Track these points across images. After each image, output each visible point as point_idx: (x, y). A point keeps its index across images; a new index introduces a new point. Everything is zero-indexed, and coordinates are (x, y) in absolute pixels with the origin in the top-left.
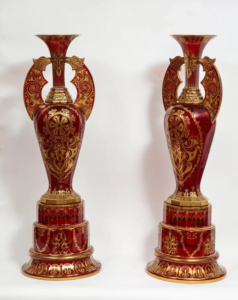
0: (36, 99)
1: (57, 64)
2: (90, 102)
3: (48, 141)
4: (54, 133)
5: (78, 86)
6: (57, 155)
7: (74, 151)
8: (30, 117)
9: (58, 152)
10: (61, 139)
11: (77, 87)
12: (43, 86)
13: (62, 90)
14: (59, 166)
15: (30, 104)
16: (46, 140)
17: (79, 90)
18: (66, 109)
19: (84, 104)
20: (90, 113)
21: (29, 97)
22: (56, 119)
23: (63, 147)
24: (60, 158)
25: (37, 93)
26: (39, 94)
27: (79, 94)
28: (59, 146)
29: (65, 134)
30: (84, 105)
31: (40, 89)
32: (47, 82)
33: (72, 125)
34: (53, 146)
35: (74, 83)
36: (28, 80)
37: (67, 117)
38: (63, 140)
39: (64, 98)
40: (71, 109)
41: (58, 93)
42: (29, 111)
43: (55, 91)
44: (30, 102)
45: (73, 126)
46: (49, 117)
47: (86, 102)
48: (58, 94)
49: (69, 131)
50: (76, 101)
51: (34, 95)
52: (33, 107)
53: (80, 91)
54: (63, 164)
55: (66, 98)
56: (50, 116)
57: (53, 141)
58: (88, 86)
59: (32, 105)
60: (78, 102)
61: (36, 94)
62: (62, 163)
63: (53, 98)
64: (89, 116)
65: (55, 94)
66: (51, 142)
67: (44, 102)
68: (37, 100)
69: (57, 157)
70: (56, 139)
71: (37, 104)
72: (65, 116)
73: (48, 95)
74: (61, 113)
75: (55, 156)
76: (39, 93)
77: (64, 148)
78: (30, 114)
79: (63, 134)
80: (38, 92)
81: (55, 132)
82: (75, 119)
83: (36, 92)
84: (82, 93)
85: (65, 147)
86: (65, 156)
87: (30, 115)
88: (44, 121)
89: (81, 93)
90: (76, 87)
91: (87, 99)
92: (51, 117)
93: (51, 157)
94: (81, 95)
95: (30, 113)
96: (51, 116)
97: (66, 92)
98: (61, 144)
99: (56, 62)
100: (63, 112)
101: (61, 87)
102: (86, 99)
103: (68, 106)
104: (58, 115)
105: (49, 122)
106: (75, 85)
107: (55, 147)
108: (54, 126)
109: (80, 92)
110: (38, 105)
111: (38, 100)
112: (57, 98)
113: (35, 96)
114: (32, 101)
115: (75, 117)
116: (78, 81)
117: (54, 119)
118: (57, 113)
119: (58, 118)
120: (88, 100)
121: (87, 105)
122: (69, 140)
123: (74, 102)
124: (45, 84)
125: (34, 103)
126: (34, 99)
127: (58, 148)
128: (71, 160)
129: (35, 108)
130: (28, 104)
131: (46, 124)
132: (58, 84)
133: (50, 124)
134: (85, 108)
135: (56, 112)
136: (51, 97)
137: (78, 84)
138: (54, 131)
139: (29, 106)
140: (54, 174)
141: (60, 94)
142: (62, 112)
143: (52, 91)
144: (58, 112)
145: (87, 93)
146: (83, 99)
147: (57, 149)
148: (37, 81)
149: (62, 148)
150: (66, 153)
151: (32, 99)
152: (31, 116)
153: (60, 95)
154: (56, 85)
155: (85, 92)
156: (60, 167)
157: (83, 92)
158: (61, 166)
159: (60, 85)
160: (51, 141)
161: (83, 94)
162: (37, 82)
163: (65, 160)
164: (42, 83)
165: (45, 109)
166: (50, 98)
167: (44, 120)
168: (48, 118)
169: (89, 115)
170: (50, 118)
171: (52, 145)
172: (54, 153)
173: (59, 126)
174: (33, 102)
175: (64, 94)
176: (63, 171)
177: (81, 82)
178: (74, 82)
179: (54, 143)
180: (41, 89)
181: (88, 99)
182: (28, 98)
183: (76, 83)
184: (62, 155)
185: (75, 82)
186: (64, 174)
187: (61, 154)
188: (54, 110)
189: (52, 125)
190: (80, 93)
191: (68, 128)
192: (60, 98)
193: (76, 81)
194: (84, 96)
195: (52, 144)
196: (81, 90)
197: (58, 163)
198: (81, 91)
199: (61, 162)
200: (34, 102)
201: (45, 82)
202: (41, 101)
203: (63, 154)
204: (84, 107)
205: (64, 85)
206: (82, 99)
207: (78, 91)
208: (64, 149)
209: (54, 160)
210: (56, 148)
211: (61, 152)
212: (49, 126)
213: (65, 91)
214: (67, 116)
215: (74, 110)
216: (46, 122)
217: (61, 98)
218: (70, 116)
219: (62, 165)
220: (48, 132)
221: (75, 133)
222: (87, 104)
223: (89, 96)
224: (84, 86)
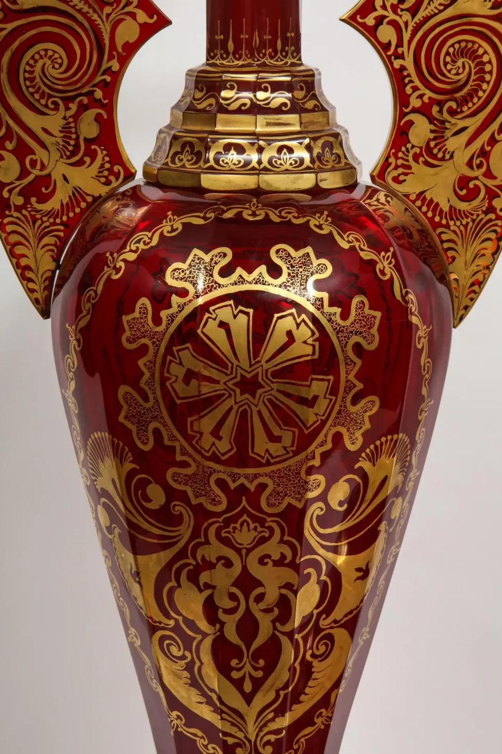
0: (74, 153)
2: (490, 183)
3: (157, 496)
4: (207, 441)
5: (402, 56)
6: (229, 604)
7: (359, 570)
8: (30, 291)
9: (236, 584)
10: (262, 487)
11: (397, 64)
12: (131, 49)
13: (276, 87)
14: (238, 684)
15: (25, 193)
16: (143, 484)
17: (408, 90)
18: (309, 250)
19: (444, 197)
20: (489, 268)
21: (19, 138)
22: (222, 332)
23: (274, 548)
24: (248, 627)
25: (83, 108)
26: (98, 118)
27: (411, 123)
28: (244, 537)
29: (296, 453)
30: (446, 209)
31: (108, 79)
32: (163, 22)
33: (351, 377)
34: (195, 534)
35: (370, 33)
37: (318, 314)
38: (276, 493)
39: (290, 150)
40: (345, 246)
41: (247, 112)
42: (19, 250)
43: (224, 94)
44: (31, 178)
45: (360, 386)
46: (164, 314)
47: (463, 181)
48: (245, 123)
49: (324, 423)
50: (380, 175)
51: (55, 122)
52: (49, 214)
53: (421, 97)
54: (269, 669)
55: (306, 156)
56: (175, 299)
57: (194, 502)
58: (485, 59)
59: (39, 201)
60: (396, 180)
61: (76, 117)
62: (262, 662)
63: (208, 149)
64: (477, 293)
65: (220, 116)
66: (179, 508)
67: (139, 178)
68: (80, 163)
69: (221, 616)
70: (221, 484)
71: (78, 195)
72: (300, 309)
73: (170, 127)
74: (268, 278)
75: (210, 610)
76: (97, 103)
77: (283, 557)
78: (27, 268)
79: (275, 448)
80: (90, 94)
81: (216, 433)
82: (374, 331)
83: (72, 99)
84: (435, 109)
85: (288, 543)
86: (285, 608)
87: (30, 280)
88: (128, 340)
89: (424, 110)
90: (388, 62)
91: (470, 164)
92: (188, 310)
93: (179, 613)
94: (421, 130)
95: (23, 262)
96: (182, 301)
97: (310, 105)
98: (262, 522)
100: (285, 271)
101: (268, 61)
102: (461, 157)
103: (321, 224)
104: (242, 299)
105: (169, 351)
106: (382, 48)
107: (207, 542)
108: (207, 389)
109: (415, 102)
110: (89, 205)
111: (93, 160)
112: (240, 149)
113: (65, 130)
114: (43, 167)
115: (378, 314)
116: (407, 16)
117: (211, 330)
118: (234, 277)
119: (241, 323)
120: (480, 166)
121: (463, 206)
122: (323, 497)
123: (364, 179)
124: (147, 32)
125: (60, 183)
126: (55, 155)
127: (238, 551)
128: (330, 637)
129: (69, 227)
130: (10, 191)
131: (141, 363)
132: (249, 41)
133: (177, 371)
134: (447, 226)
135: (226, 272)
136: (191, 145)
137: (406, 36)
138: (207, 424)
139: (18, 209)
140: (200, 734)
141: (261, 124)
142: (275, 271)
143: (199, 95)
144: (239, 271)
145: (474, 114)
146: (434, 157)
147: (229, 564)
148: (79, 11)
149: (269, 556)
150: (295, 593)
151: (40, 154)
152: (31, 285)
153: (259, 129)
154: (231, 46)
155: (453, 105)
156: (248, 687)
157: (441, 104)
158: (258, 684)
159: (263, 45)
160: (183, 497)
161: (443, 122)
162: (80, 17)
163: (285, 641)
164: (120, 29)
165: (141, 246)
166: (183, 146)
167: (128, 333)
168: (157, 321)
169: (480, 284)
170: (172, 318)
171: (185, 531)
172: (201, 591)
173: (249, 385)
174: (49, 175)
175: (293, 118)
176: (273, 720)
177: (427, 19)
178: (370, 21)
179: (201, 514)
180: (117, 77)
181: (476, 161)
182: (10, 146)
183: (386, 33)
184: (262, 605)
185: (380, 20)
186: (273, 738)
187: (260, 598)
188: (207, 258)
189: (190, 375)
190: (414, 111)
191: (322, 405)
192: (260, 150)
193: (392, 16)
194: (448, 134)
195: (189, 521)
196: (423, 90)
197: (234, 663)
198: (429, 94)
199: (255, 657)
200: (57, 176)
201: (142, 17)
202: (110, 170)
203: (272, 595)
204: (439, 225)
205: (298, 50)
206: (427, 163)
207: (401, 99)
208: (279, 563)
209: (205, 635)
210: (213, 550)
211: (260, 584)
212: (163, 380)
213: (299, 94)
214: (311, 309)
215: (367, 255)
216: (144, 349)
217: (265, 157)
218: (338, 310)
219: (260, 674)
220: (157, 432)
221: (369, 437)
222: (462, 199)
223: (485, 136)
224: (448, 59)
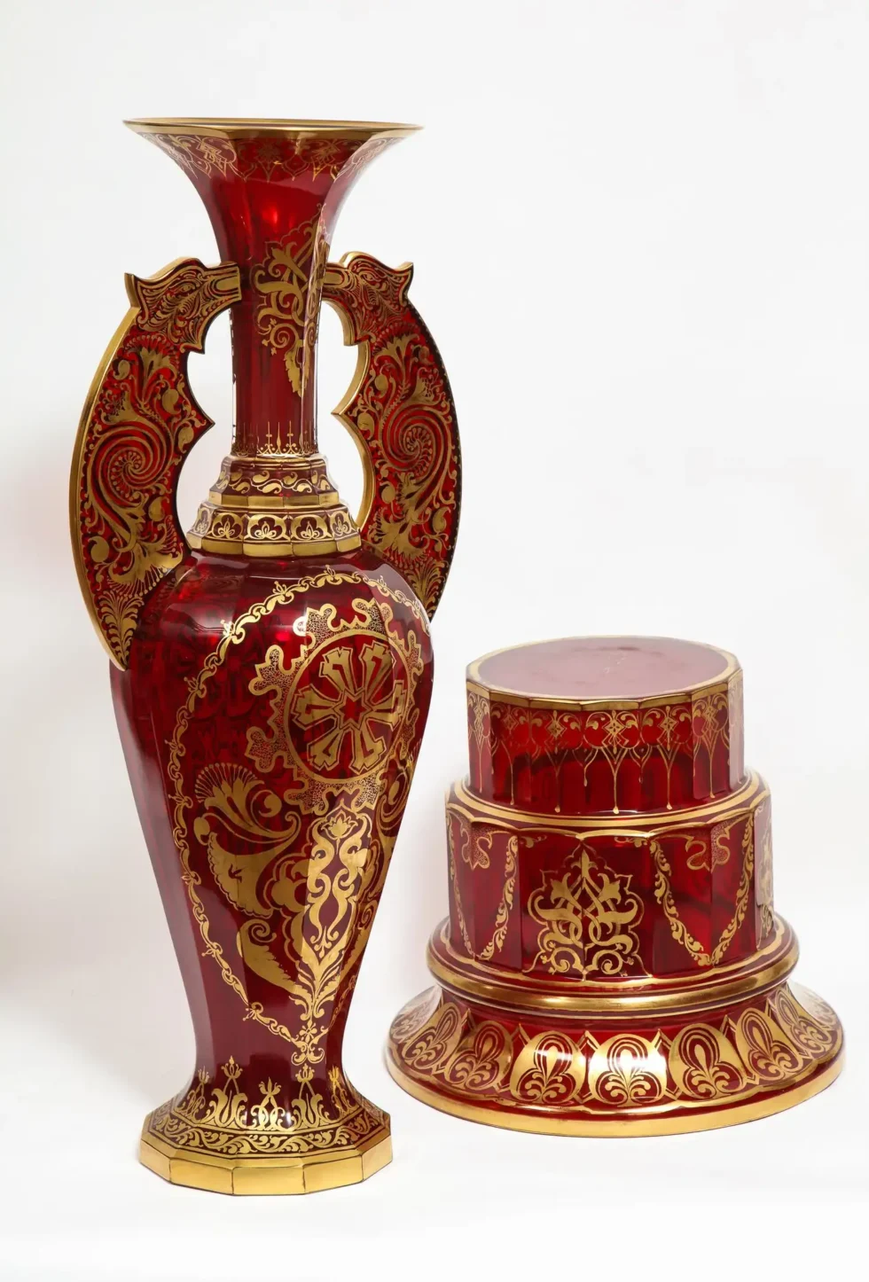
1: (295, 316)
3: (273, 808)
4: (319, 758)
10: (356, 792)
11: (374, 444)
12: (189, 447)
16: (262, 799)
21: (108, 525)
22: (337, 671)
25: (153, 496)
29: (380, 762)
33: (411, 695)
35: (354, 425)
36: (103, 414)
37: (397, 649)
45: (414, 703)
46: (294, 661)
48: (310, 501)
49: (395, 735)
53: (388, 469)
56: (302, 647)
66: (291, 817)
74: (361, 624)
79: (370, 761)
81: (327, 752)
82: (419, 658)
87: (112, 635)
88: (257, 688)
89: (390, 479)
96: (307, 648)
98: (354, 816)
99: (290, 297)
100: (369, 618)
104: (346, 642)
105: (296, 691)
108: (322, 716)
109: (384, 473)
115: (420, 646)
116: (380, 406)
117: (328, 670)
118: (341, 626)
119: (346, 661)
122: (387, 793)
124: (199, 433)
126: (136, 536)
127: (334, 842)
131: (271, 704)
133: (300, 706)
135: (335, 623)
138: (322, 744)
151: (124, 536)
152: (114, 640)
154: (279, 443)
160: (295, 809)
162: (152, 426)
164: (181, 434)
167: (257, 682)
170: (300, 665)
171: (293, 833)
177: (394, 409)
179: (309, 818)
182: (101, 532)
189: (310, 708)
190: (385, 479)
195: (298, 823)
196: (389, 464)
198: (393, 467)
201: (197, 423)
202: (175, 547)
214: (394, 644)
216: (272, 694)
218: (403, 643)
220: (279, 758)
224: (408, 439)
